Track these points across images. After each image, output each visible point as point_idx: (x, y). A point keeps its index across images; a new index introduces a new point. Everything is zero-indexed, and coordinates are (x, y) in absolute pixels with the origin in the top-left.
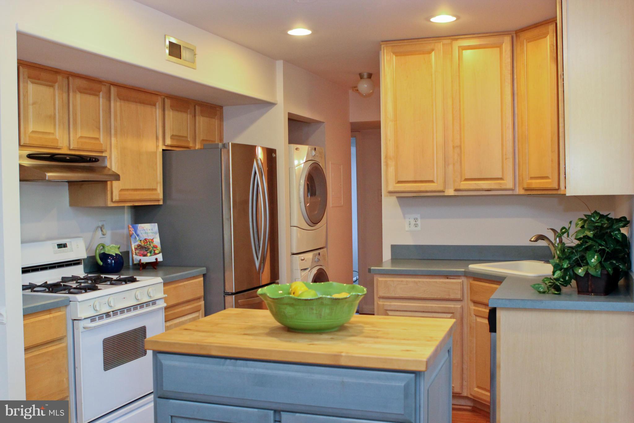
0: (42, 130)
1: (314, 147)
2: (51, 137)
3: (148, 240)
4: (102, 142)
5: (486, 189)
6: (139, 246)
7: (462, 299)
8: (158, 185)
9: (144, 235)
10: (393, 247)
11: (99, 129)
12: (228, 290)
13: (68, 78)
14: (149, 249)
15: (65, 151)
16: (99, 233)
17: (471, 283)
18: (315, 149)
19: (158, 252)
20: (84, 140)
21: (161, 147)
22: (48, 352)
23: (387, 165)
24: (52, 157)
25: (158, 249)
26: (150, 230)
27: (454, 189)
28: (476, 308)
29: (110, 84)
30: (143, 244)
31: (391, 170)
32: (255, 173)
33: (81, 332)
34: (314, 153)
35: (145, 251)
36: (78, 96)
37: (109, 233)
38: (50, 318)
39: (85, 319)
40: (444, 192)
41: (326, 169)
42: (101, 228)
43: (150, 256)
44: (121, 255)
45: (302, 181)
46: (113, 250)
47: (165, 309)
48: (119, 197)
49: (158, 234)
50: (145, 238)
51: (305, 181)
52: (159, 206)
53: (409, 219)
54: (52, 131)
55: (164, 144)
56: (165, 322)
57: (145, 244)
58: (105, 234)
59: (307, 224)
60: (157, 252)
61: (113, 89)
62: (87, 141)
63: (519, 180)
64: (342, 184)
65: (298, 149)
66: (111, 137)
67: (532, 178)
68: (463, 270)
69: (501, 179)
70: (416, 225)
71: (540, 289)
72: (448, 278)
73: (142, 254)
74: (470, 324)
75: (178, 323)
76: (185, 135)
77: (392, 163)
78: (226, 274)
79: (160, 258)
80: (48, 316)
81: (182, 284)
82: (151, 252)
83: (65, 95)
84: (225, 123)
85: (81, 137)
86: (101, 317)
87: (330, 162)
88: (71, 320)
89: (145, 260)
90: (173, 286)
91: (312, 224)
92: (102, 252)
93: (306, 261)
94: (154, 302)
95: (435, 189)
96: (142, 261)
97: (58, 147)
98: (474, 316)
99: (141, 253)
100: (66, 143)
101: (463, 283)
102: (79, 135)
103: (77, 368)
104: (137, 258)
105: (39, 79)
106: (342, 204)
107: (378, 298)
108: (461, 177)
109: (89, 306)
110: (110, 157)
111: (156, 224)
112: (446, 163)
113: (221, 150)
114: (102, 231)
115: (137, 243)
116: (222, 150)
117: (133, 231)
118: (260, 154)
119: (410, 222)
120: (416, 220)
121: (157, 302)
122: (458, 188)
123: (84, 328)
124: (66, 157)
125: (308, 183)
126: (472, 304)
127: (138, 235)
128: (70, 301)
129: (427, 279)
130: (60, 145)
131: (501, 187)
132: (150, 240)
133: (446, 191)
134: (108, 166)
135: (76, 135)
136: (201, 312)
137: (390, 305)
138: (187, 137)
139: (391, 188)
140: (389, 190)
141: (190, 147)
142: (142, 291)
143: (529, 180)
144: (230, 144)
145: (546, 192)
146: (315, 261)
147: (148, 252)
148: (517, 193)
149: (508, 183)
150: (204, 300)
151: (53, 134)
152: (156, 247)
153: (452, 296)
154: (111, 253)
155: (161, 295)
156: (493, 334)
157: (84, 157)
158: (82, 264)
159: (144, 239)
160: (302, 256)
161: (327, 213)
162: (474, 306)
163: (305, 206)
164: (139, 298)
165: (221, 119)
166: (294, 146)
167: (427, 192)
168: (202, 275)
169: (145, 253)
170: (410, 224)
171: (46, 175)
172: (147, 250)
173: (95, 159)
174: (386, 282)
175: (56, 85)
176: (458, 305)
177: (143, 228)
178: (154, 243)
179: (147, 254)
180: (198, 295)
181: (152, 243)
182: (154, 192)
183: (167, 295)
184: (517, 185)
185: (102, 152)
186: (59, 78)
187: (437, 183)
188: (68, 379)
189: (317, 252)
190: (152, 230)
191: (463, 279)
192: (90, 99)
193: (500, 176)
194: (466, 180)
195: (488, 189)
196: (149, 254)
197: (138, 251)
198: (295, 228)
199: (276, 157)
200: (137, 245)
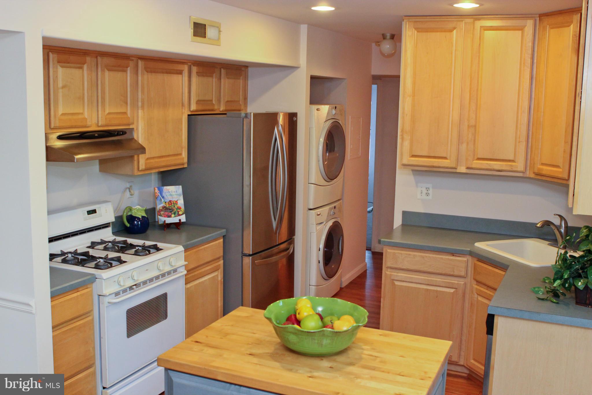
0: (72, 112)
1: (334, 106)
2: (80, 117)
3: (172, 202)
4: (129, 115)
5: (497, 170)
6: (164, 207)
7: (465, 276)
8: (183, 150)
9: (169, 197)
10: (405, 213)
11: (127, 103)
12: (246, 252)
13: (96, 58)
14: (173, 210)
15: (94, 128)
16: (128, 194)
17: (475, 264)
18: (336, 108)
19: (182, 214)
20: (111, 116)
21: (187, 113)
22: (75, 327)
23: (403, 139)
24: (82, 135)
25: (182, 211)
26: (174, 192)
27: (466, 167)
28: (478, 287)
29: (137, 59)
30: (168, 205)
31: (407, 144)
32: (276, 139)
33: (106, 307)
34: (334, 112)
35: (169, 213)
36: (107, 73)
37: (136, 192)
38: (78, 296)
39: (110, 295)
40: (456, 169)
41: (345, 125)
42: (130, 189)
43: (174, 217)
44: (147, 217)
45: (321, 140)
46: (139, 212)
47: (185, 276)
48: (145, 166)
49: (182, 196)
50: (170, 200)
51: (324, 140)
52: (184, 168)
53: (422, 188)
54: (81, 111)
55: (190, 110)
56: (185, 284)
57: (170, 206)
58: (133, 195)
59: (324, 181)
60: (180, 213)
61: (141, 63)
62: (115, 116)
63: (530, 164)
64: (361, 136)
65: (319, 110)
66: (138, 110)
67: (543, 164)
68: (469, 249)
69: (513, 161)
70: (427, 194)
71: (540, 292)
72: (453, 255)
73: (167, 215)
74: (471, 301)
75: (198, 283)
76: (210, 99)
77: (407, 137)
78: (245, 233)
79: (183, 218)
80: (75, 295)
81: (203, 247)
82: (175, 214)
83: (94, 74)
84: (249, 82)
85: (109, 113)
86: (125, 291)
87: (350, 117)
88: (97, 296)
89: (169, 220)
90: (194, 250)
91: (328, 180)
92: (129, 214)
93: (322, 215)
94: (175, 271)
95: (447, 166)
96: (167, 222)
97: (87, 126)
98: (476, 294)
99: (165, 214)
100: (95, 121)
101: (467, 262)
102: (107, 111)
103: (102, 338)
104: (162, 219)
105: (69, 63)
106: (360, 155)
107: (386, 267)
108: (474, 155)
109: (114, 282)
110: (137, 129)
111: (181, 186)
112: (460, 141)
113: (243, 119)
114: (130, 191)
115: (162, 205)
116: (245, 119)
117: (159, 193)
118: (281, 120)
119: (421, 190)
120: (428, 189)
121: (178, 270)
122: (470, 166)
123: (108, 303)
124: (95, 135)
125: (327, 142)
126: (475, 283)
127: (163, 197)
128: (96, 278)
129: (434, 254)
130: (89, 123)
131: (512, 169)
132: (175, 202)
133: (459, 168)
134: (135, 137)
135: (105, 112)
136: (220, 270)
137: (397, 276)
138: (212, 101)
139: (405, 162)
140: (403, 163)
141: (214, 110)
142: (163, 263)
143: (540, 165)
144: (252, 114)
145: (556, 180)
146: (331, 215)
147: (172, 213)
148: (528, 176)
149: (520, 165)
150: (223, 259)
151: (82, 114)
152: (179, 208)
153: (456, 273)
154: (137, 216)
155: (183, 262)
156: (490, 336)
157: (112, 132)
158: (110, 227)
159: (168, 201)
160: (318, 211)
161: (344, 168)
162: (476, 285)
163: (323, 165)
164: (161, 268)
165: (246, 78)
166: (315, 107)
167: (439, 167)
168: (222, 237)
169: (170, 214)
170: (422, 193)
171: (74, 158)
172: (172, 212)
173: (123, 132)
174: (394, 254)
175: (85, 67)
176: (461, 282)
177: (168, 190)
178: (178, 204)
179: (171, 215)
180: (218, 256)
181: (177, 205)
182: (179, 157)
183: (187, 263)
184: (528, 168)
185: (129, 125)
186: (88, 59)
187: (450, 160)
188: (94, 348)
189: (333, 205)
190: (176, 192)
191: (468, 258)
192: (119, 75)
193: (512, 158)
194: (479, 159)
195: (499, 170)
196: (173, 215)
197: (163, 212)
198: (313, 185)
199: (296, 121)
200: (162, 207)
